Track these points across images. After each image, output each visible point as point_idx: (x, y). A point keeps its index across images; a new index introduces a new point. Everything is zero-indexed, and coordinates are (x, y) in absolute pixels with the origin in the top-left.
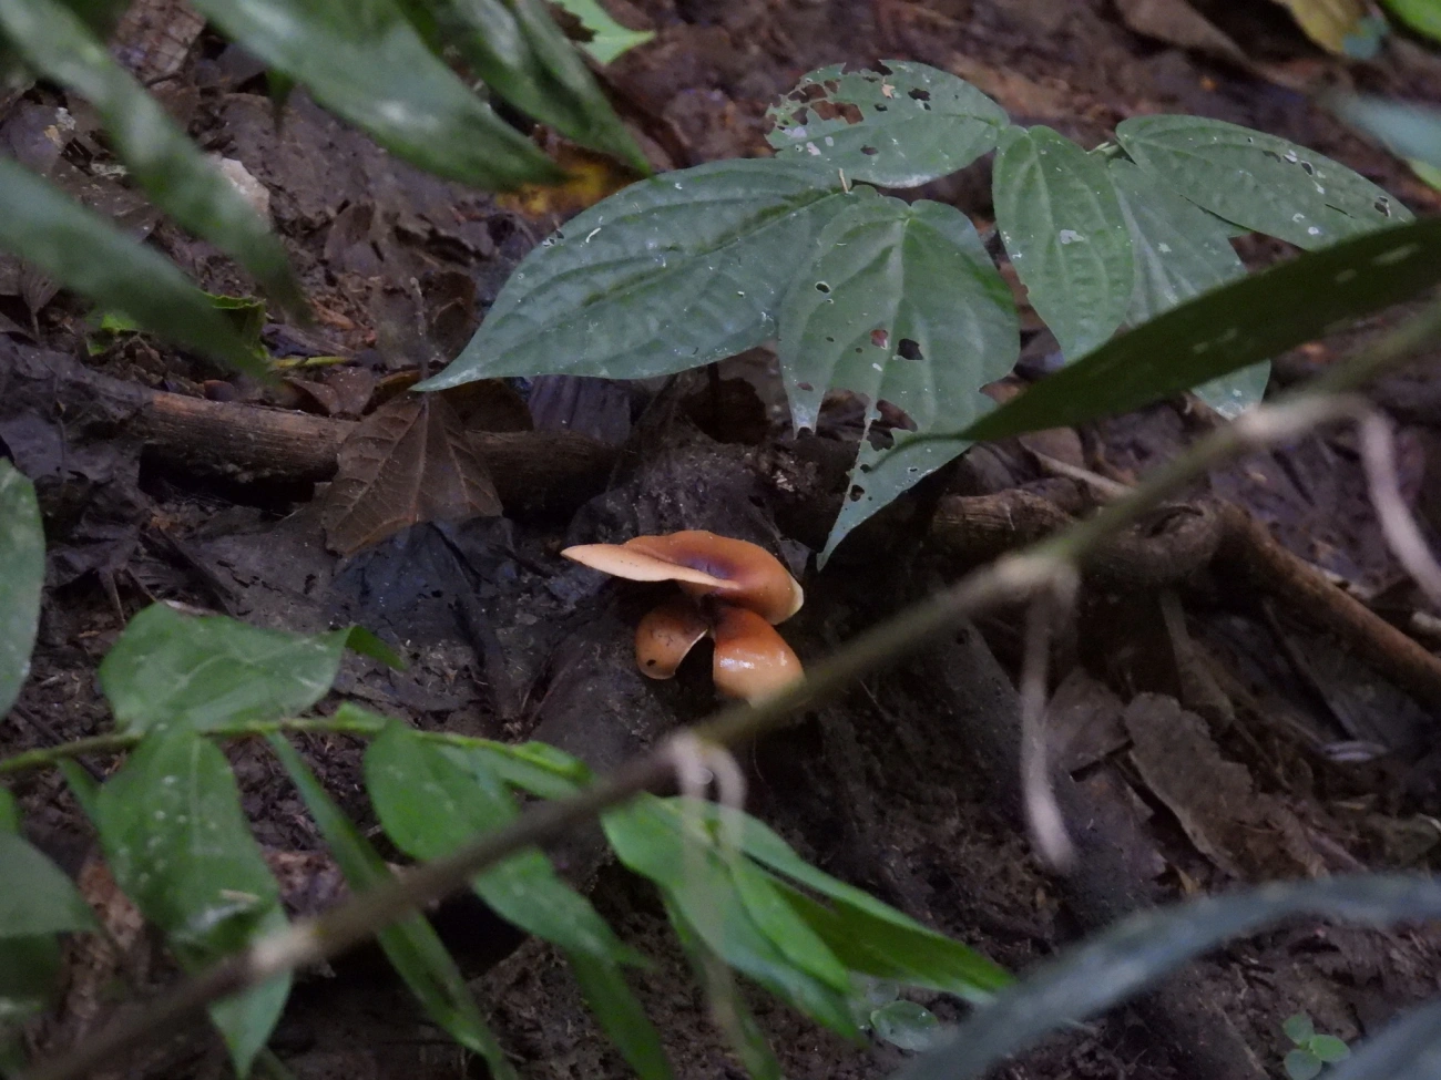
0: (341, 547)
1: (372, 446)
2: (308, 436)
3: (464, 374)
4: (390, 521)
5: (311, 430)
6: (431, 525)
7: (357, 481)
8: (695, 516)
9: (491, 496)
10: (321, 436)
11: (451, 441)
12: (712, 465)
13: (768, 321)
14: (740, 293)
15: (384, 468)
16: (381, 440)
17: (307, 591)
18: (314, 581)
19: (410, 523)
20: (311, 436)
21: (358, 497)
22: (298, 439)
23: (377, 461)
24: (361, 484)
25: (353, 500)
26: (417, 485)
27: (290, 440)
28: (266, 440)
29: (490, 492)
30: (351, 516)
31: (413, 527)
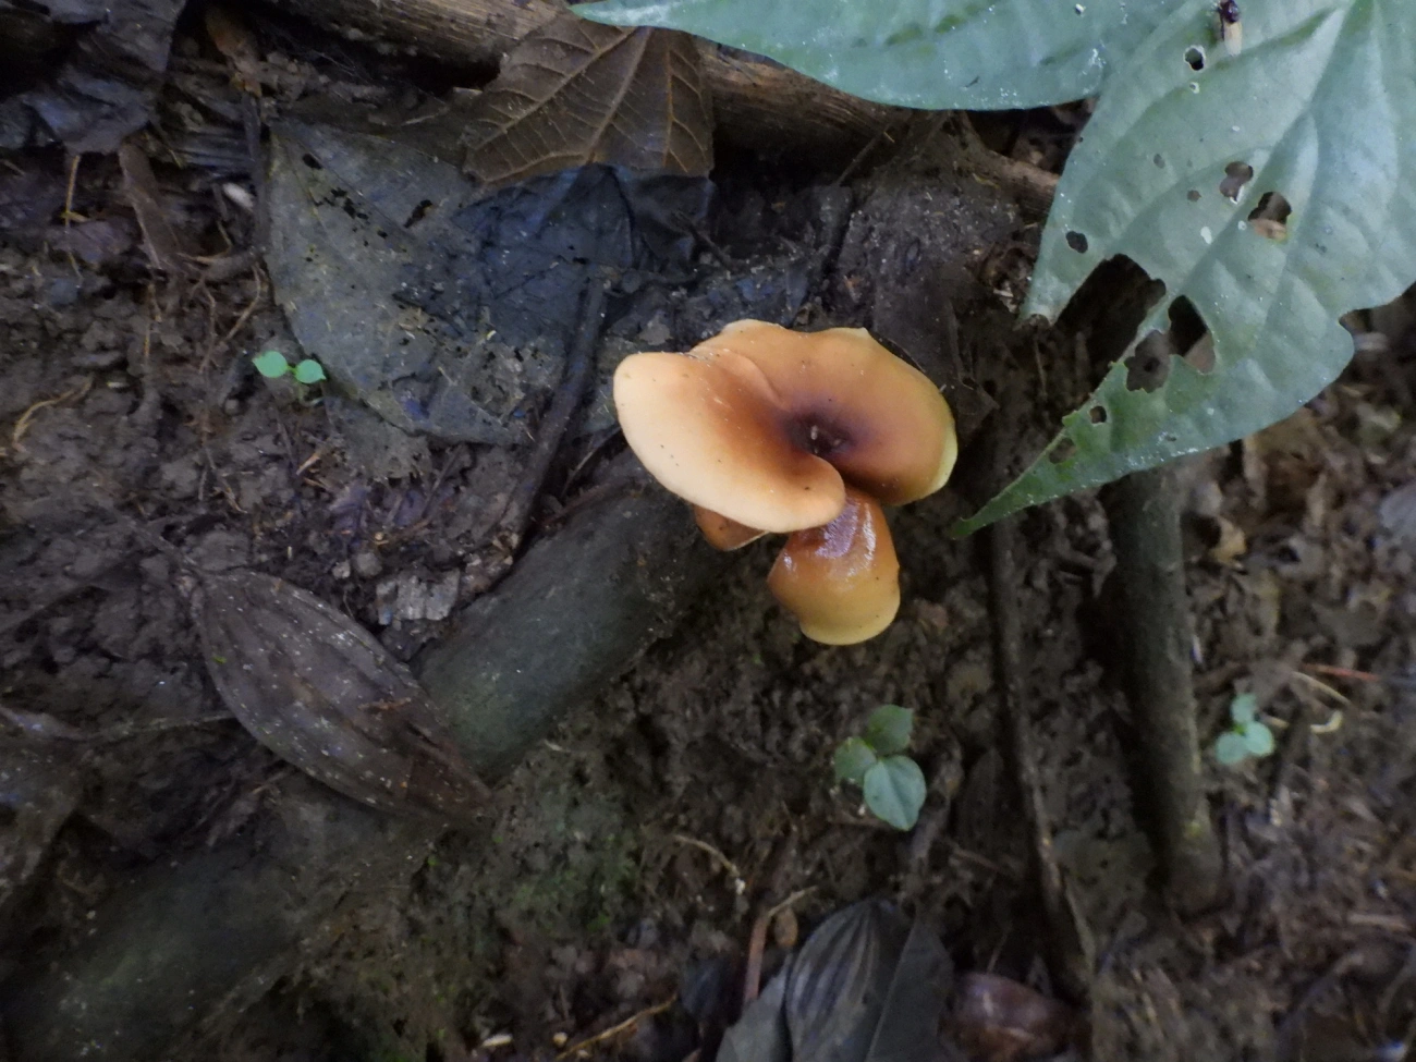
0: (481, 174)
1: (560, 52)
2: (469, 19)
3: (650, 10)
4: (559, 154)
5: (478, 12)
6: (610, 171)
7: (522, 97)
8: (892, 283)
9: (703, 148)
10: (489, 23)
11: (670, 71)
12: (944, 221)
13: (1096, 67)
14: (1080, 7)
15: (568, 87)
16: (575, 49)
17: (409, 224)
18: (428, 209)
19: (583, 163)
20: (476, 21)
21: (519, 117)
22: (453, 21)
23: (561, 75)
24: (528, 102)
25: (510, 119)
26: (609, 114)
27: (439, 18)
28: (399, 11)
29: (704, 147)
30: (503, 138)
31: (585, 168)
